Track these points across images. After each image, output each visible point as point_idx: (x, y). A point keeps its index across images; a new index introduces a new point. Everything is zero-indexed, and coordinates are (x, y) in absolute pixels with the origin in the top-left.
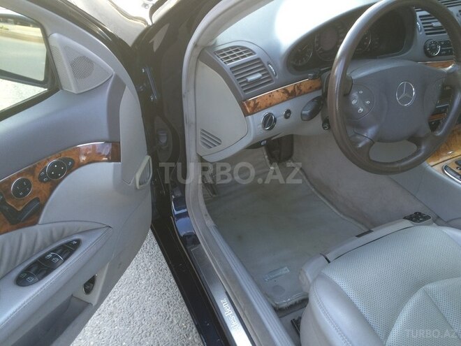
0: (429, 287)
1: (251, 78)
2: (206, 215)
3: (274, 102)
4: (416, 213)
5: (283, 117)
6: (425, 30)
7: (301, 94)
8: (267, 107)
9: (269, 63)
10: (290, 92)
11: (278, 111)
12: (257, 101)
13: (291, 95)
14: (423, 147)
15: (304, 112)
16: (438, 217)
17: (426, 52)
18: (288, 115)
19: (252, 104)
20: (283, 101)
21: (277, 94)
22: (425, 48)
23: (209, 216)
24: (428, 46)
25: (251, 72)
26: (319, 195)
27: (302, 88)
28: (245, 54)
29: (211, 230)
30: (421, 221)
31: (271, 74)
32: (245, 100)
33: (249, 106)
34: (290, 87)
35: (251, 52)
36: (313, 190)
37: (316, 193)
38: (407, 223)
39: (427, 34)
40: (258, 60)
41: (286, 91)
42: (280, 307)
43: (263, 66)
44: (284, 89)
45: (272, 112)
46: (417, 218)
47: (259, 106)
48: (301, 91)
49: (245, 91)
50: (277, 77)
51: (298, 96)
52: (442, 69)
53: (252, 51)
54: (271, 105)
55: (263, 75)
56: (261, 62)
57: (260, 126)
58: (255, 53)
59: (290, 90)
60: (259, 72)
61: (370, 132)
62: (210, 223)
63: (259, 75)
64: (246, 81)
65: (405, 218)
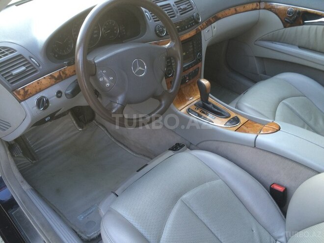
0: (184, 196)
1: (15, 72)
2: (22, 182)
3: (43, 87)
4: (176, 144)
5: (55, 97)
6: (154, 19)
7: (67, 77)
8: (37, 93)
9: (30, 57)
10: (56, 77)
11: (50, 93)
12: (26, 89)
13: (59, 79)
14: (163, 102)
15: (67, 92)
16: (191, 143)
17: (157, 34)
18: (59, 95)
19: (22, 92)
20: (52, 85)
21: (44, 80)
22: (156, 31)
23: (25, 182)
24: (157, 29)
25: (14, 67)
26: (117, 143)
27: (67, 72)
28: (7, 53)
29: (27, 192)
30: (179, 149)
31: (35, 65)
32: (14, 90)
33: (19, 94)
34: (56, 73)
35: (13, 51)
36: (113, 139)
37: (115, 141)
38: (171, 153)
39: (155, 21)
40: (20, 56)
41: (52, 77)
42: (92, 238)
43: (26, 60)
44: (51, 75)
45: (44, 95)
46: (177, 148)
47: (29, 92)
48: (66, 74)
49: (12, 83)
50: (41, 67)
51: (64, 79)
52: (164, 46)
53: (13, 49)
54: (41, 90)
55: (27, 68)
56: (23, 57)
57: (36, 108)
58: (16, 51)
59: (56, 76)
60: (24, 65)
61: (120, 99)
62: (26, 187)
63: (23, 68)
64: (12, 75)
65: (169, 149)
